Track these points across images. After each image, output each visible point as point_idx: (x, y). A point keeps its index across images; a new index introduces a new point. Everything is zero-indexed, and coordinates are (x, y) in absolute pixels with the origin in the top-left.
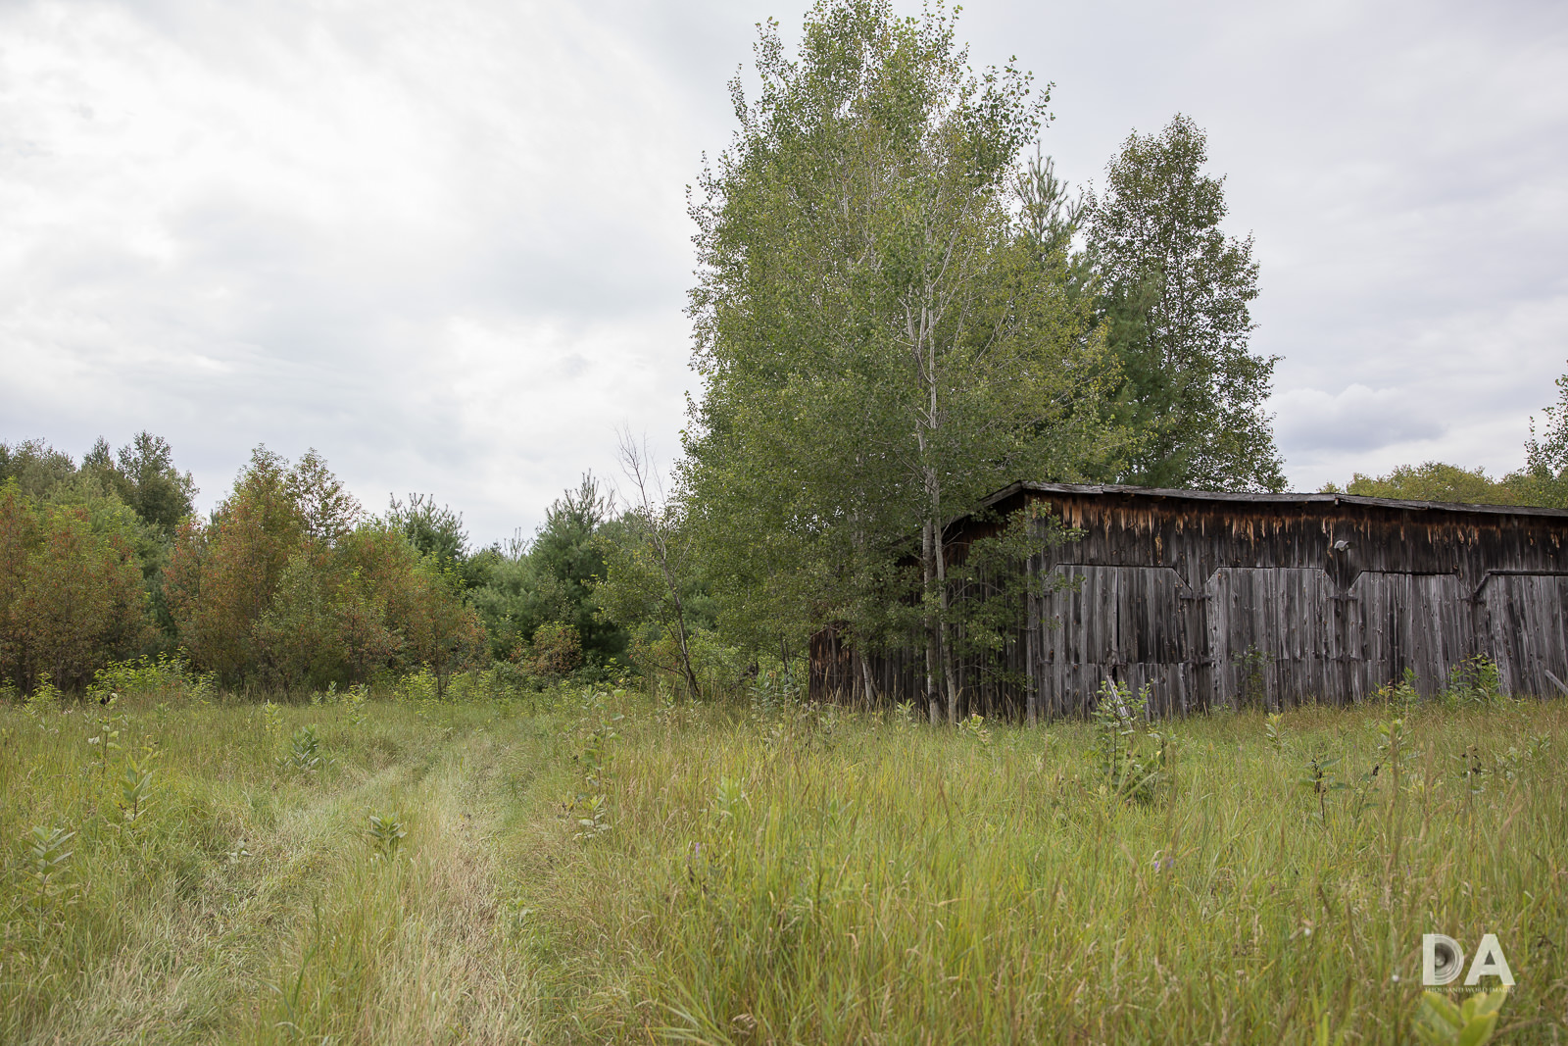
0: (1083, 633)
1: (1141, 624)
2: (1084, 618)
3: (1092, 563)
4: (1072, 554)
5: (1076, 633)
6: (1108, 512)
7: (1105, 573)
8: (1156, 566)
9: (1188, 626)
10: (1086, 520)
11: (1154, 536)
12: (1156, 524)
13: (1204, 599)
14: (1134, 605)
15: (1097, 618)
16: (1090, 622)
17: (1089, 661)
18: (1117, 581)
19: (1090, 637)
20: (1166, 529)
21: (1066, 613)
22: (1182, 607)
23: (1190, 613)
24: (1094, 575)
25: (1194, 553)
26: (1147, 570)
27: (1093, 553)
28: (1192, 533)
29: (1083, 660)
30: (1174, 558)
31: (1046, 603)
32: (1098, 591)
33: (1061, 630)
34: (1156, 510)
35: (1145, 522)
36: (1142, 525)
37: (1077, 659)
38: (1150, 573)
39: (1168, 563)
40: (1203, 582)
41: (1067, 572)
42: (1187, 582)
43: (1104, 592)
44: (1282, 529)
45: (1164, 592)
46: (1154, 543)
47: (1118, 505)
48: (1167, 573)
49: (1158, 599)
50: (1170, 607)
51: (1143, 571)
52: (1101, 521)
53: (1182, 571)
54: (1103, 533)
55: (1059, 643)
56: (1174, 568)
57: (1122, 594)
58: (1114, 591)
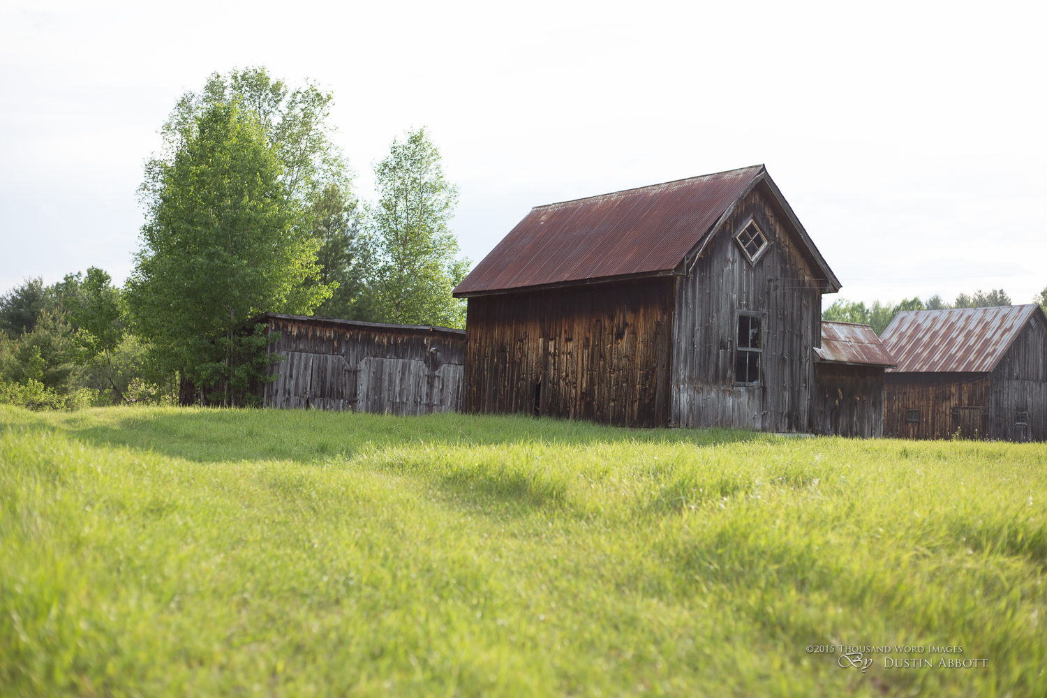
0: (293, 383)
1: (323, 381)
2: (294, 376)
3: (301, 351)
4: (291, 346)
5: (289, 382)
6: (311, 328)
7: (307, 356)
8: (333, 354)
9: (347, 382)
10: (299, 331)
11: (334, 340)
12: (335, 335)
13: (357, 371)
14: (320, 372)
15: (300, 376)
16: (297, 378)
17: (295, 395)
18: (312, 360)
19: (297, 384)
20: (340, 338)
21: (285, 373)
22: (345, 374)
23: (349, 377)
24: (301, 357)
25: (354, 350)
26: (328, 356)
27: (302, 346)
28: (354, 341)
29: (292, 395)
30: (343, 351)
31: (276, 368)
32: (303, 364)
33: (283, 379)
34: (336, 329)
35: (329, 334)
36: (328, 335)
37: (289, 394)
38: (329, 357)
39: (339, 353)
40: (357, 363)
41: (288, 354)
42: (349, 363)
43: (306, 364)
44: (402, 341)
45: (336, 367)
46: (333, 344)
47: (316, 326)
48: (339, 359)
49: (333, 369)
50: (339, 374)
51: (326, 357)
52: (307, 332)
53: (347, 357)
54: (308, 338)
55: (281, 386)
56: (343, 356)
57: (314, 366)
58: (311, 364)
